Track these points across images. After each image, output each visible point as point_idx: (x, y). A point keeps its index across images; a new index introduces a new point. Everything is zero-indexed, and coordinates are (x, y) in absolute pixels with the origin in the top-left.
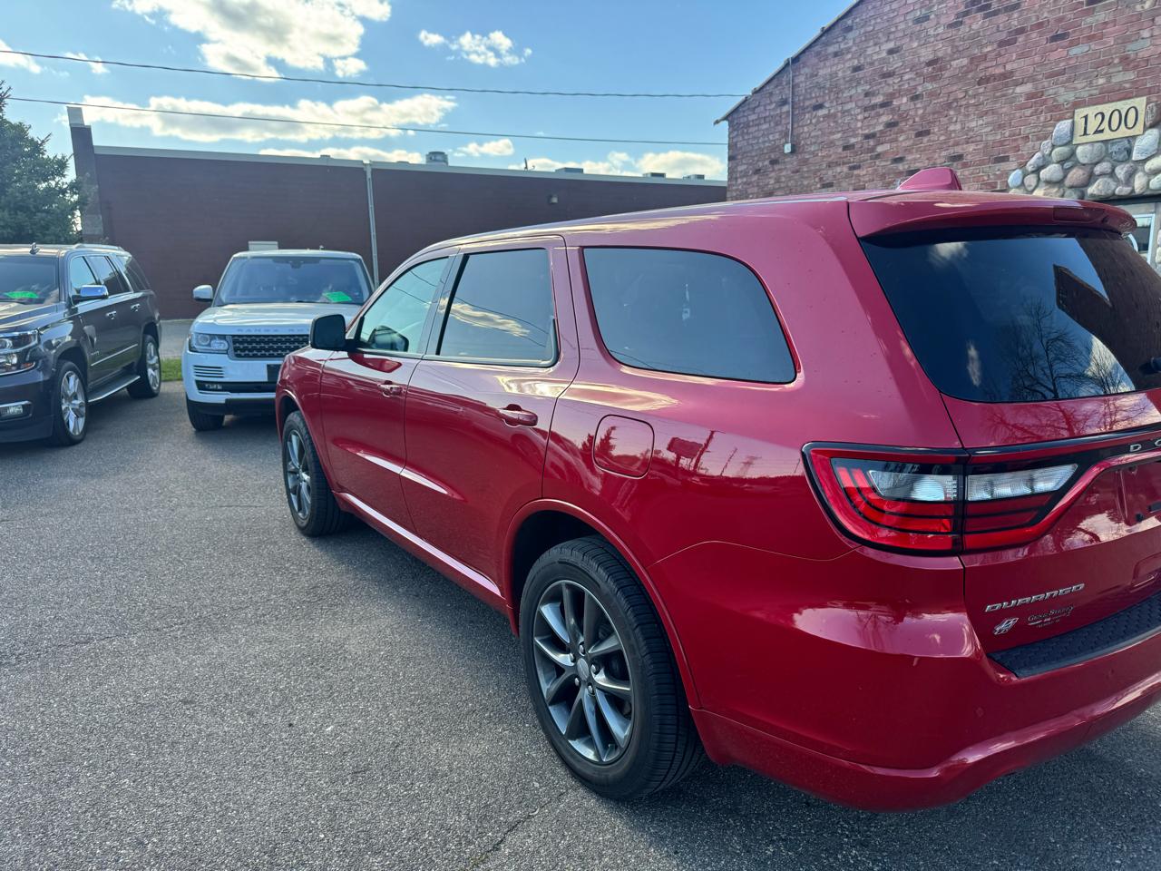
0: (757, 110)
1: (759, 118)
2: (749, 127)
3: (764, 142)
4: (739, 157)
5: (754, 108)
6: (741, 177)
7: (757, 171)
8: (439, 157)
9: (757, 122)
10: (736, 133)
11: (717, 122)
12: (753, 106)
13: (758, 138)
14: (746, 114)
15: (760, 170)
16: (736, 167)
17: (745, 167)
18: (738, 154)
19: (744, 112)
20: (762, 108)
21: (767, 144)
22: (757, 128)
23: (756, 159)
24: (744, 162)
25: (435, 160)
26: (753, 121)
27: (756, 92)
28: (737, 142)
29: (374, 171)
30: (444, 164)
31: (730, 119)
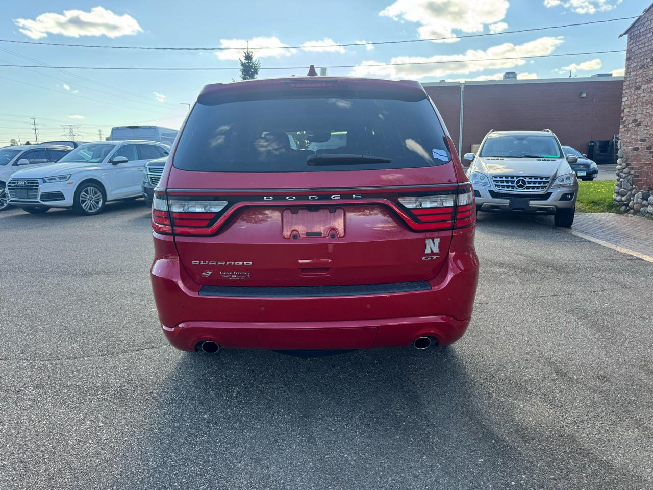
0: (646, 24)
1: (646, 30)
2: (640, 36)
3: (648, 46)
4: (633, 58)
5: (644, 23)
6: (633, 72)
7: (643, 67)
8: (511, 75)
9: (645, 33)
10: (632, 42)
11: (621, 36)
12: (643, 22)
13: (645, 43)
14: (639, 28)
15: (644, 65)
16: (630, 65)
17: (636, 64)
18: (632, 56)
19: (638, 26)
20: (649, 22)
21: (650, 47)
22: (644, 37)
23: (642, 58)
24: (635, 61)
25: (508, 77)
26: (643, 32)
27: (646, 11)
28: (632, 48)
29: (466, 87)
30: (514, 79)
31: (629, 32)
